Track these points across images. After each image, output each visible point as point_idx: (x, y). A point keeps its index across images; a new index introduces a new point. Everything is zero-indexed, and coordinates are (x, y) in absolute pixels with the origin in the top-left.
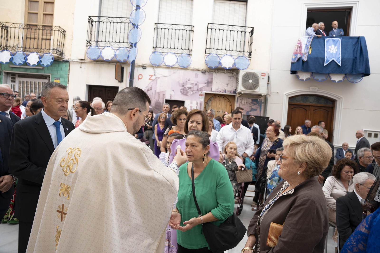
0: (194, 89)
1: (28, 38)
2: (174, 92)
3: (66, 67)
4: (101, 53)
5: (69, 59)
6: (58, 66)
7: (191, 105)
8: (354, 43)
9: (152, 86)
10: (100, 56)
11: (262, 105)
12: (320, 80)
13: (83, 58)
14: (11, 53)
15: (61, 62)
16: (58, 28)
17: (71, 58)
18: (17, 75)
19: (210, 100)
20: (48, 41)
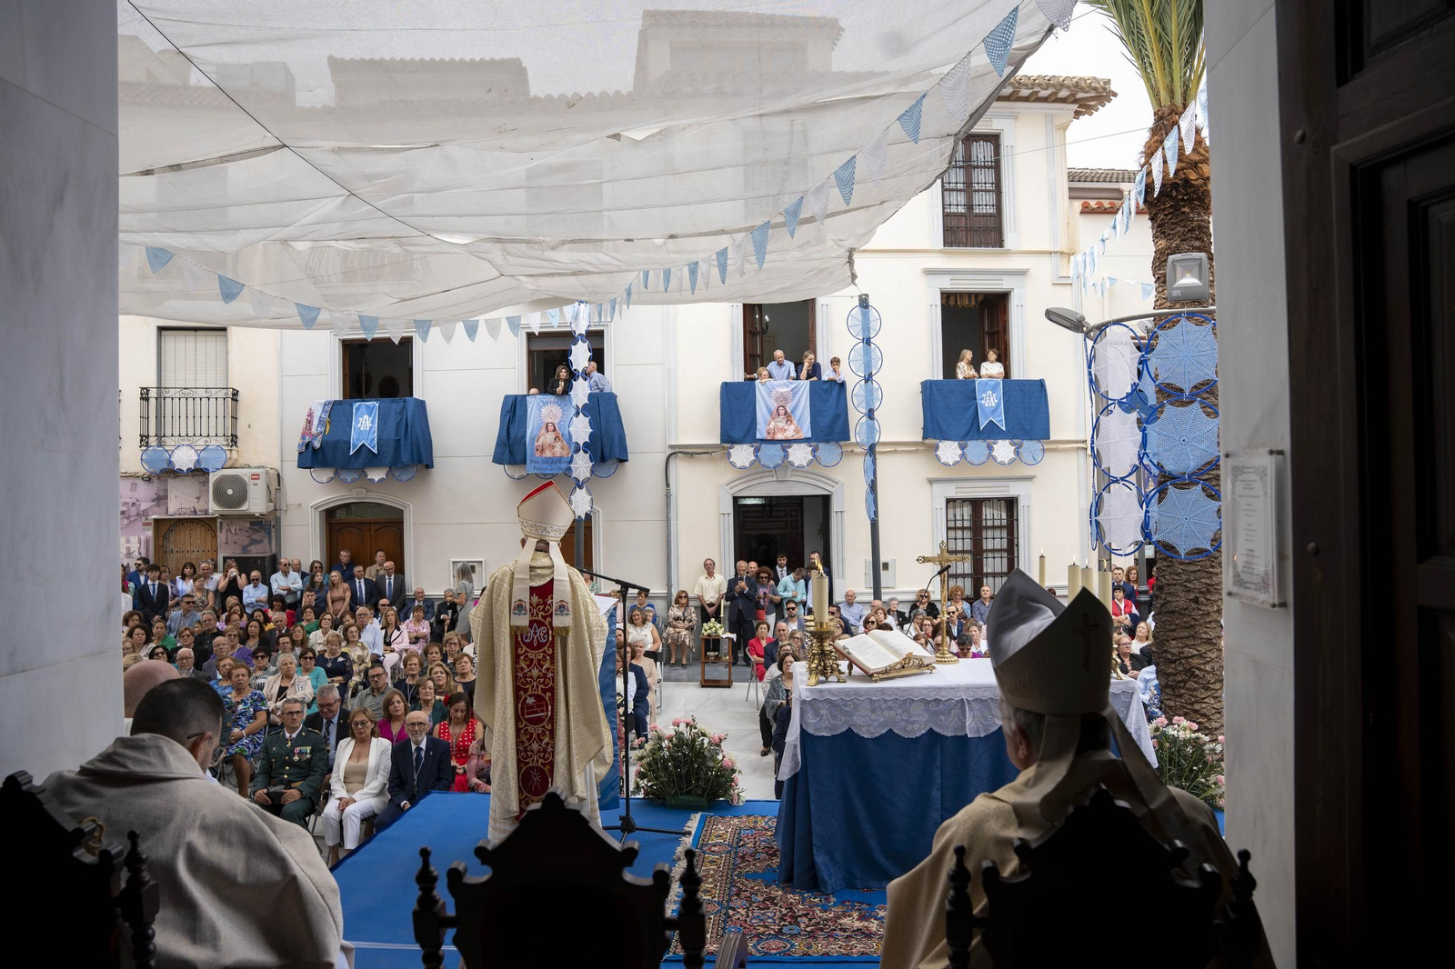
0: (132, 514)
7: (128, 545)
8: (398, 410)
11: (273, 530)
12: (349, 480)
19: (170, 530)
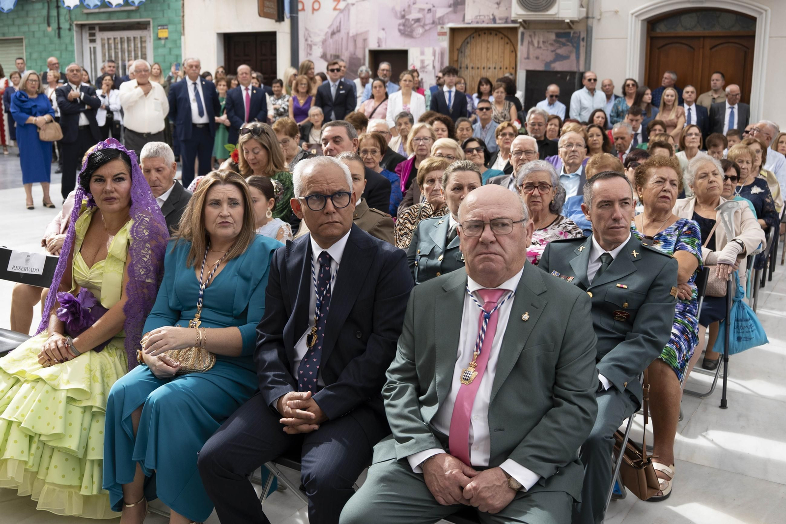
0: (427, 22)
2: (386, 33)
3: (176, 1)
7: (423, 57)
9: (340, 23)
11: (582, 44)
18: (97, 28)
19: (466, 42)
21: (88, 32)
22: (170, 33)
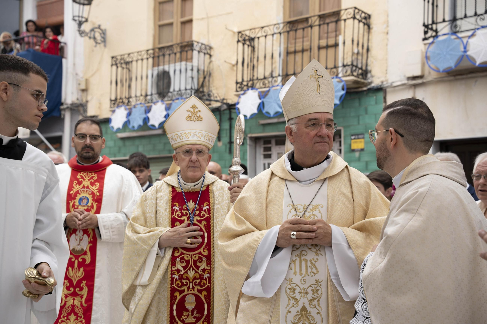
1: (291, 53)
3: (376, 103)
4: (465, 48)
5: (382, 82)
6: (357, 104)
10: (464, 56)
13: (418, 73)
14: (259, 92)
15: (365, 93)
16: (351, 11)
17: (387, 81)
18: (273, 142)
20: (331, 51)
21: (263, 146)
22: (366, 143)
